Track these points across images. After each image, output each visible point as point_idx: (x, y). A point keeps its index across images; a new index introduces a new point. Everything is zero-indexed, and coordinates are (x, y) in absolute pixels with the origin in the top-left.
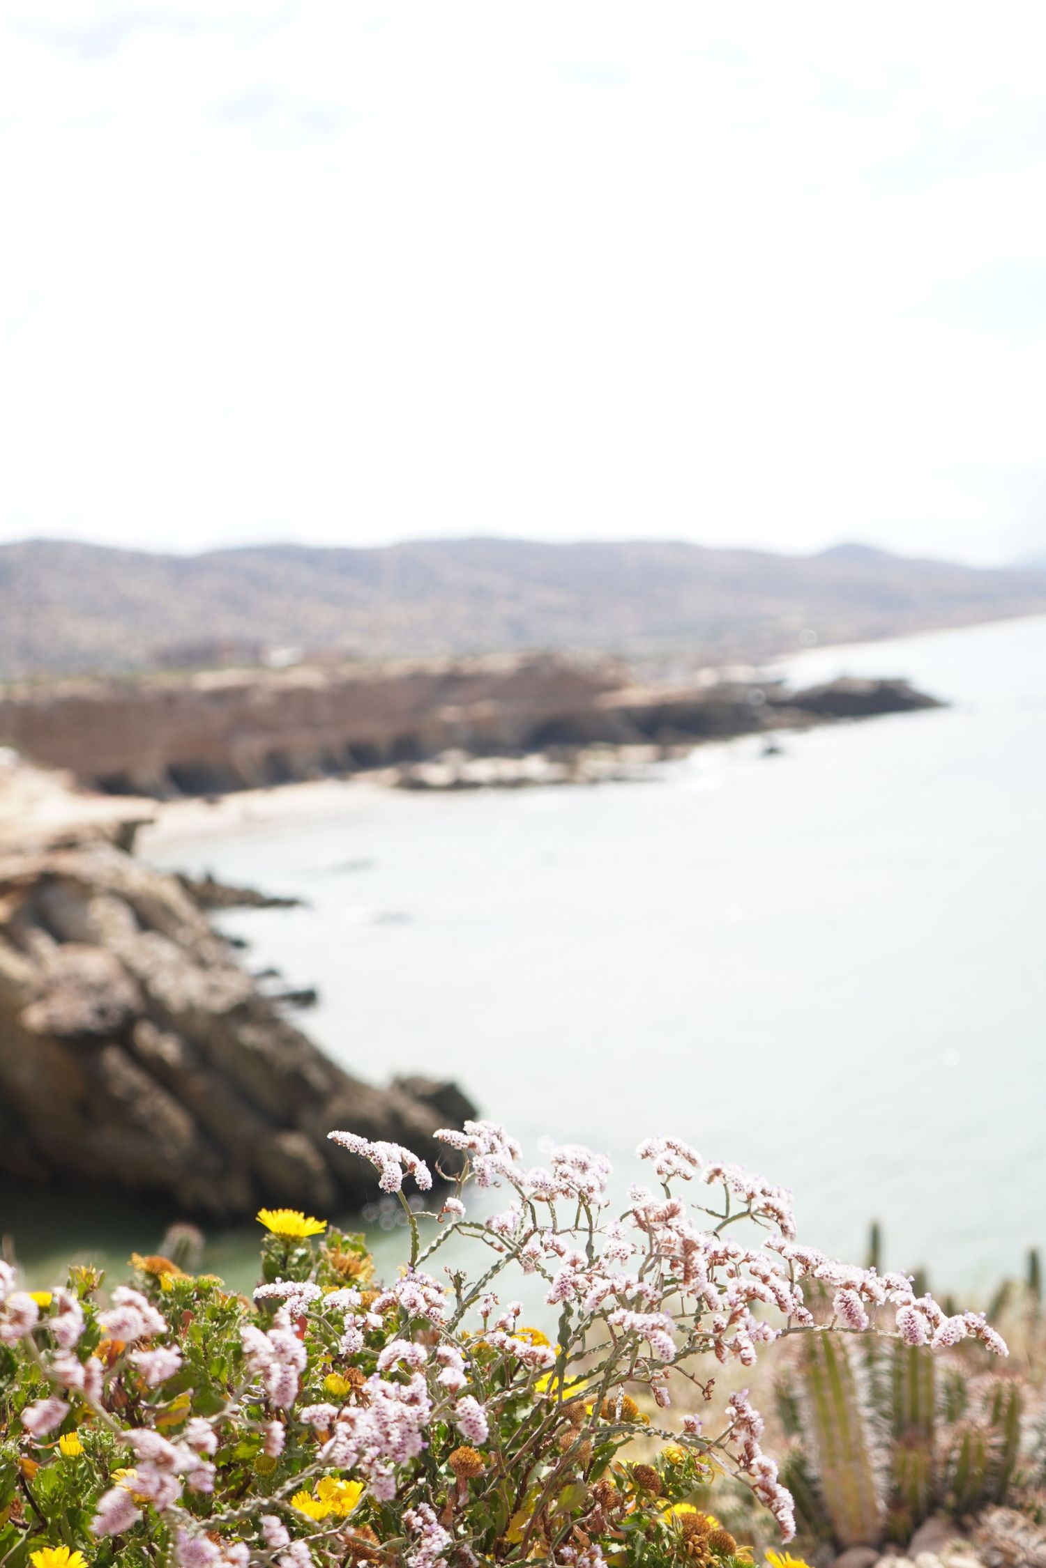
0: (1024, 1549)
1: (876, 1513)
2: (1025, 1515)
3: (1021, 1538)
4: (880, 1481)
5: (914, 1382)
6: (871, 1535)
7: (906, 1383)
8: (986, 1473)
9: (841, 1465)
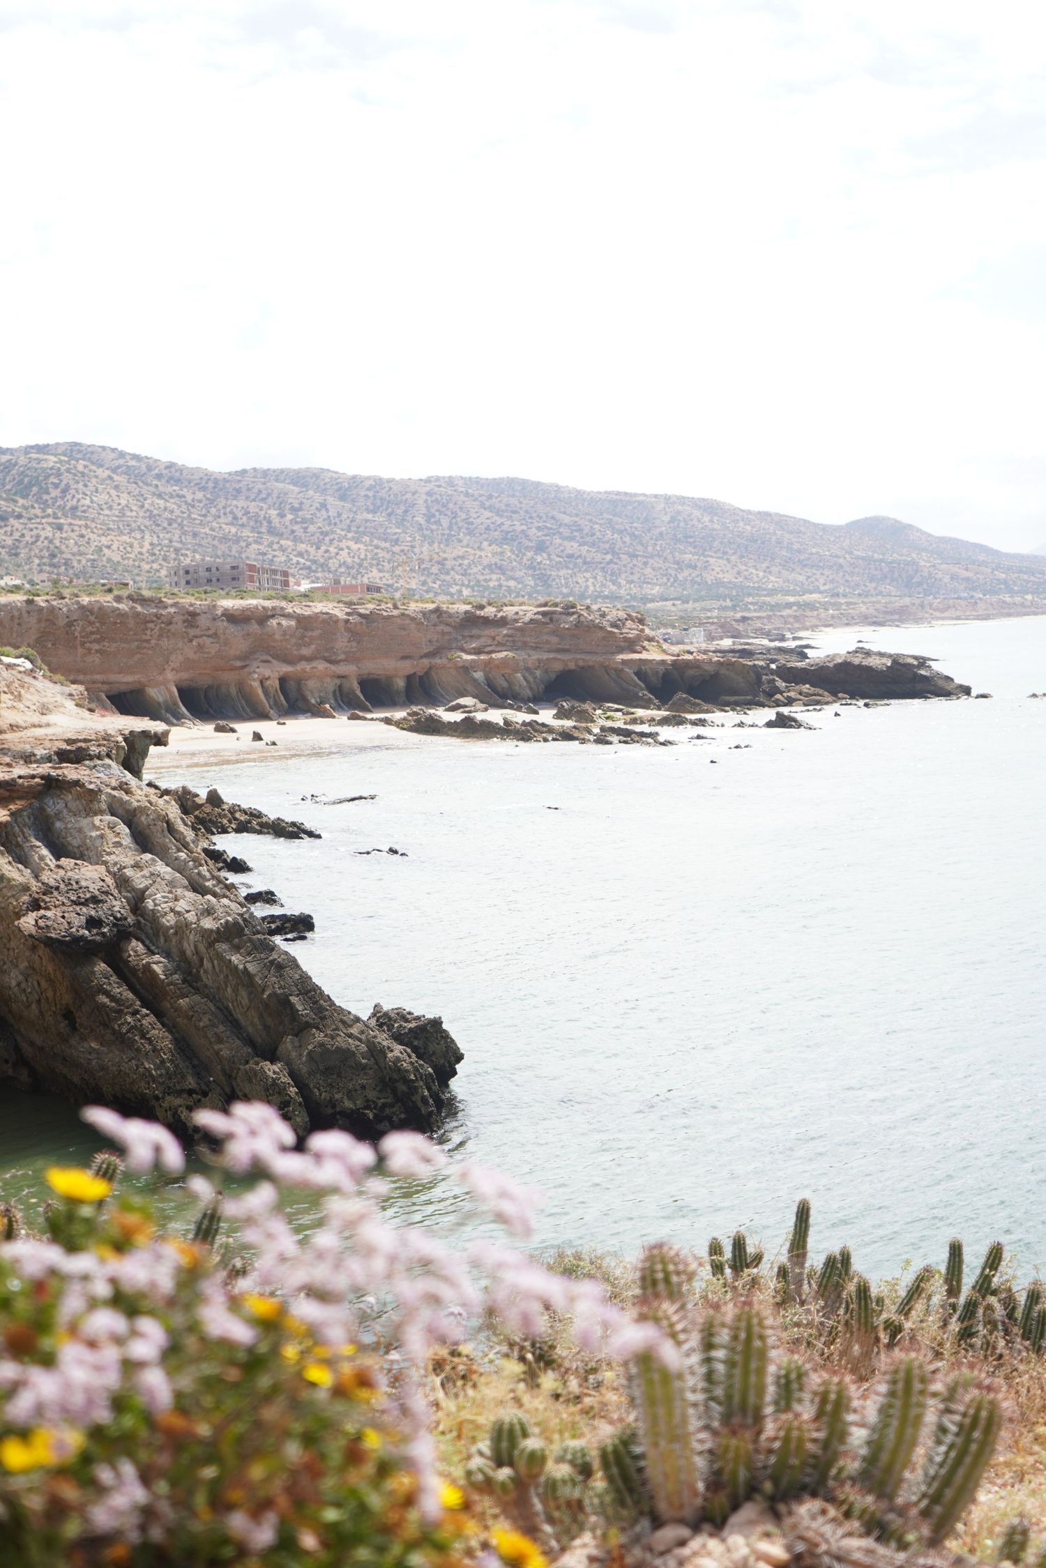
0: (827, 1541)
1: (695, 1493)
2: (838, 1508)
3: (828, 1529)
4: (700, 1462)
5: (746, 1373)
6: (688, 1513)
7: (737, 1372)
8: (804, 1464)
9: (663, 1443)
